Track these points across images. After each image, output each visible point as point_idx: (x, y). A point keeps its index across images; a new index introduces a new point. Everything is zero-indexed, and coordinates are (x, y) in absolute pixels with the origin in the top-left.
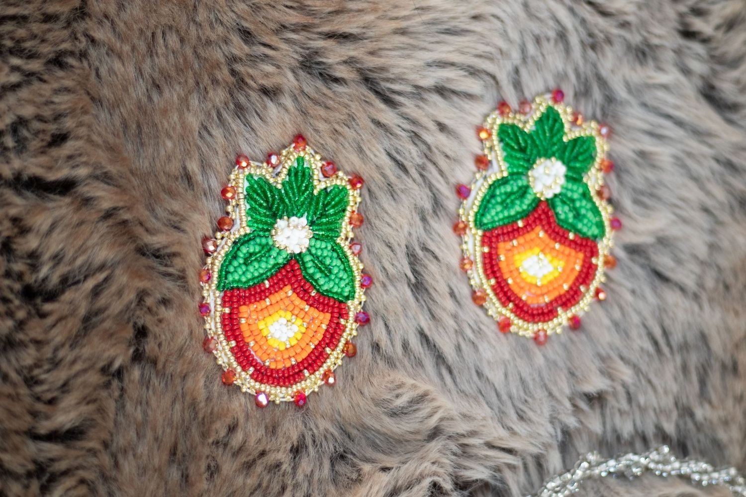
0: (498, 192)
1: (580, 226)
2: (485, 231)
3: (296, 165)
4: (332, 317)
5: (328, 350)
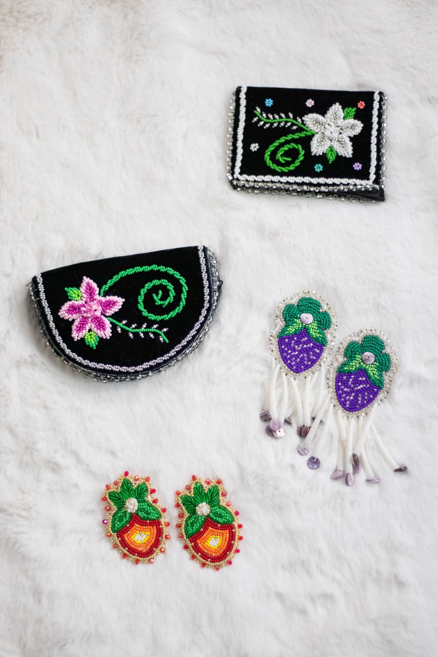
0: (116, 517)
1: (150, 517)
2: (117, 533)
3: (195, 486)
4: (229, 530)
5: (233, 542)
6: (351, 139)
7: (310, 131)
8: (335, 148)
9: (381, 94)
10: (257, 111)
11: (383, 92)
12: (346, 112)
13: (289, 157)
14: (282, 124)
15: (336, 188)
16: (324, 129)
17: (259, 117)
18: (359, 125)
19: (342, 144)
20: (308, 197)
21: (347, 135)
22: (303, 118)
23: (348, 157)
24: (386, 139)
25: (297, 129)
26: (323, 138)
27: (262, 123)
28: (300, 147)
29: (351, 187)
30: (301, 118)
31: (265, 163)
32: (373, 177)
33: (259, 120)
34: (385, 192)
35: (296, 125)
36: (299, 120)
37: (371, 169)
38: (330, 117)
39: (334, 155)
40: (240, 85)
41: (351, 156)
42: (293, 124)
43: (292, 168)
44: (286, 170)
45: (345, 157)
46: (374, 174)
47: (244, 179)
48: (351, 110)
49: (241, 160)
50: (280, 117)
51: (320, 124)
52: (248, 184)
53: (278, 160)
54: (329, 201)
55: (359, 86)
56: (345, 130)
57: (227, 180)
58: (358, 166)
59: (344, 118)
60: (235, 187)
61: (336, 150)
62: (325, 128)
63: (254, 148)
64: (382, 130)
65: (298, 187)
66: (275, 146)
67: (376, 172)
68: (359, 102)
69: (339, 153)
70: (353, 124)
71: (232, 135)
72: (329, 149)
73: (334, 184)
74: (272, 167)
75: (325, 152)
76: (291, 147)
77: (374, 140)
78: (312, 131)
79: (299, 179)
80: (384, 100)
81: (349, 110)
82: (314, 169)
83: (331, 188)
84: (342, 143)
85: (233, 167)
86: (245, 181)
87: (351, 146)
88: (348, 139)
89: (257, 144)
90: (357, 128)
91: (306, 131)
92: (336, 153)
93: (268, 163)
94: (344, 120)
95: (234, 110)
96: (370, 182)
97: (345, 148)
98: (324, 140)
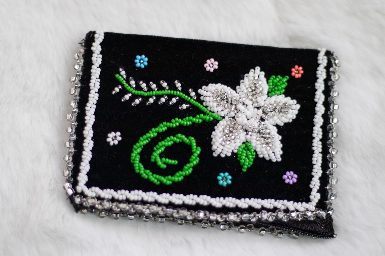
6: (281, 129)
7: (211, 113)
8: (254, 145)
9: (328, 54)
10: (120, 75)
11: (332, 52)
12: (273, 82)
13: (174, 159)
14: (163, 100)
15: (255, 216)
16: (236, 111)
17: (123, 85)
18: (294, 107)
19: (265, 138)
20: (204, 228)
21: (274, 123)
22: (199, 91)
23: (274, 160)
24: (338, 130)
25: (187, 109)
26: (233, 128)
27: (127, 97)
28: (193, 141)
29: (281, 215)
30: (195, 91)
31: (132, 166)
32: (315, 196)
33: (124, 91)
34: (334, 222)
35: (187, 102)
36: (193, 94)
37: (313, 183)
38: (245, 91)
39: (251, 156)
40: (93, 30)
41: (280, 160)
42: (181, 101)
43: (178, 177)
44: (167, 181)
45: (270, 160)
46: (318, 191)
47: (94, 195)
48: (280, 80)
49: (89, 159)
50: (160, 88)
51: (227, 102)
52: (101, 204)
53: (155, 162)
54: (240, 234)
55: (292, 39)
56: (269, 114)
57: (65, 193)
58: (292, 177)
59: (268, 93)
60: (78, 208)
61: (254, 148)
62: (236, 109)
63: (113, 140)
64: (331, 114)
65: (189, 213)
66: (150, 137)
67: (320, 187)
68: (294, 67)
69: (259, 153)
70: (284, 104)
71: (76, 115)
72: (242, 147)
73: (251, 210)
74: (144, 176)
75: (236, 151)
76: (178, 140)
77: (318, 133)
78: (214, 114)
79: (191, 199)
80: (334, 65)
81: (278, 79)
82: (217, 181)
83: (246, 216)
84: (264, 136)
85: (76, 171)
86: (96, 199)
87: (280, 142)
88: (275, 129)
89: (119, 133)
90: (290, 111)
91: (205, 114)
92: (255, 153)
93: (137, 168)
94: (268, 96)
95: (81, 71)
96: (311, 206)
97: (271, 145)
98: (234, 131)
